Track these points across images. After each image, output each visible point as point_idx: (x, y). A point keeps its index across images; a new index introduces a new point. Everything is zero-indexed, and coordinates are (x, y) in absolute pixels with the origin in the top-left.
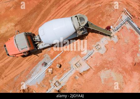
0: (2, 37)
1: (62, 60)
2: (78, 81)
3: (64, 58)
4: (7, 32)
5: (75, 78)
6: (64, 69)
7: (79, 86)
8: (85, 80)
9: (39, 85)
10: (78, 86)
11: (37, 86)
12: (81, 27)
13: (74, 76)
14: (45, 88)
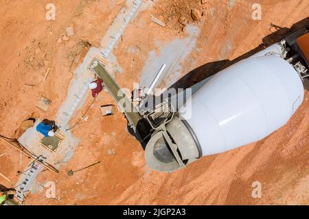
0: (306, 164)
1: (101, 143)
2: (39, 93)
3: (98, 151)
4: (294, 183)
5: (49, 101)
6: (86, 119)
7: (32, 79)
8: (18, 102)
9: (151, 47)
10: (34, 78)
11: (157, 43)
12: (162, 126)
13: (55, 106)
14: (129, 45)
